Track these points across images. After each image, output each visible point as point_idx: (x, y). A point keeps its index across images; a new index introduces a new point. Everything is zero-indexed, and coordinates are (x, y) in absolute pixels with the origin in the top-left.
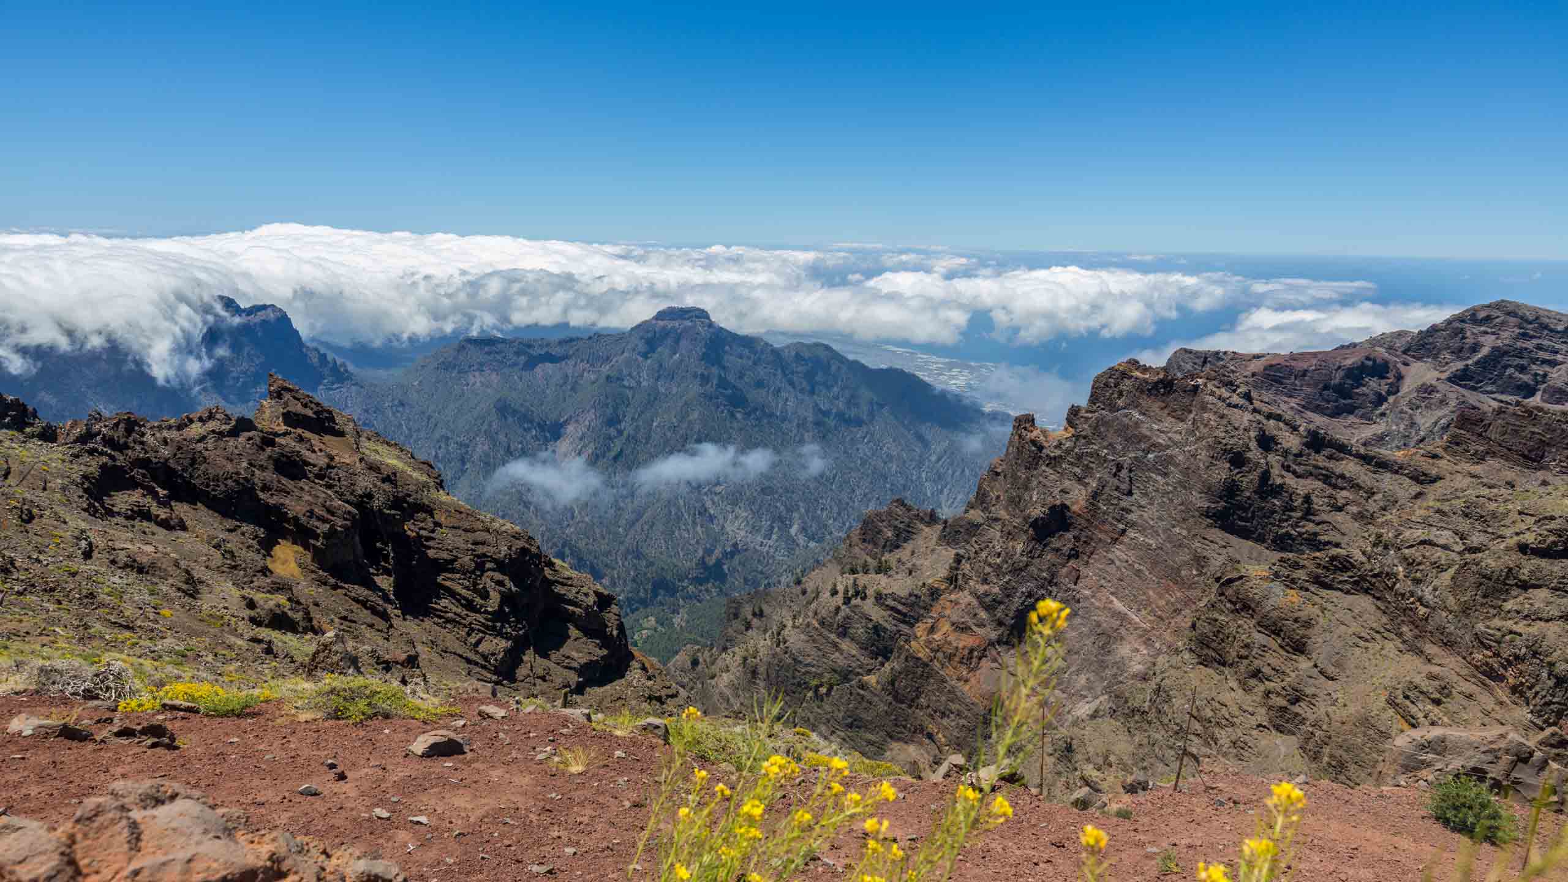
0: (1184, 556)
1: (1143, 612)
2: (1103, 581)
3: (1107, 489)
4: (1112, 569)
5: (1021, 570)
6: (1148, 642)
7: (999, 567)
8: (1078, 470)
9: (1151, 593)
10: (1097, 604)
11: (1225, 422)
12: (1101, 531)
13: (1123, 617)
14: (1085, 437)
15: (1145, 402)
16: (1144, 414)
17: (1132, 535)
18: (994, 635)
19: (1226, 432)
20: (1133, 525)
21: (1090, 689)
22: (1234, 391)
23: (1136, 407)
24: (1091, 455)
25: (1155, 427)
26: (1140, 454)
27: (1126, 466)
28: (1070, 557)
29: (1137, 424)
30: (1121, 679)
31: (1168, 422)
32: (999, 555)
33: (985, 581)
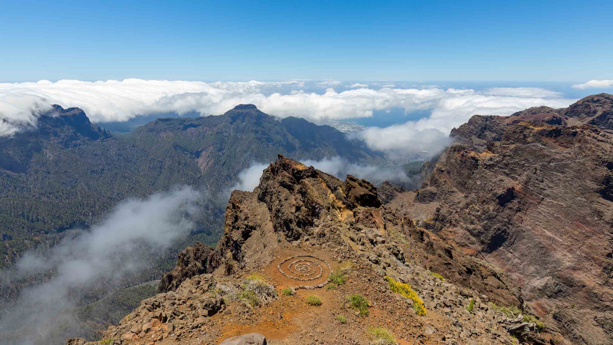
0: (586, 211)
1: (565, 237)
2: (537, 223)
3: (532, 180)
4: (541, 216)
5: (493, 218)
6: (571, 251)
7: (480, 216)
8: (507, 171)
9: (567, 228)
10: (536, 233)
11: (599, 148)
12: (531, 199)
13: (553, 240)
14: (509, 156)
15: (545, 140)
16: (545, 145)
17: (548, 201)
18: (480, 248)
19: (603, 153)
20: (548, 196)
21: (538, 273)
22: (598, 134)
23: (539, 142)
24: (514, 164)
25: (554, 151)
26: (545, 163)
27: (538, 168)
28: (517, 211)
29: (541, 149)
30: (559, 269)
31: (560, 149)
32: (478, 211)
33: (472, 223)
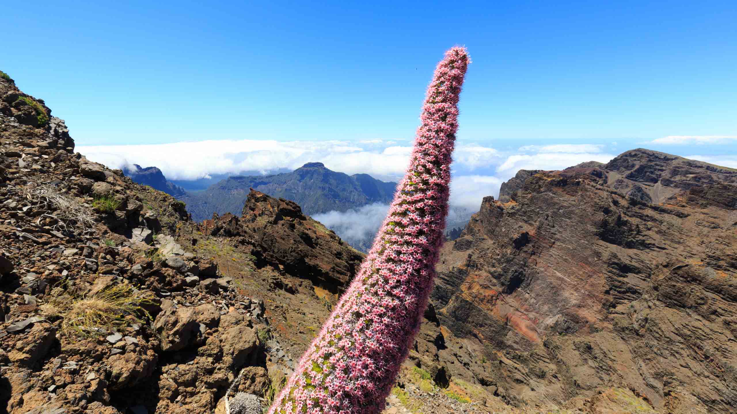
0: (588, 252)
1: (572, 277)
2: (549, 264)
3: (544, 225)
4: (552, 259)
5: (511, 261)
6: (577, 290)
7: (500, 260)
8: (525, 218)
9: (574, 268)
10: (548, 274)
11: (597, 195)
12: (544, 243)
13: (562, 280)
14: (527, 204)
15: (555, 189)
16: (555, 194)
17: (559, 244)
18: (500, 289)
19: (600, 200)
20: (558, 240)
21: (551, 312)
22: (597, 183)
23: (550, 191)
24: (531, 211)
25: (562, 199)
26: (555, 210)
27: (549, 215)
28: (532, 254)
29: (552, 198)
30: (567, 307)
31: (567, 197)
32: (498, 255)
33: (493, 266)
